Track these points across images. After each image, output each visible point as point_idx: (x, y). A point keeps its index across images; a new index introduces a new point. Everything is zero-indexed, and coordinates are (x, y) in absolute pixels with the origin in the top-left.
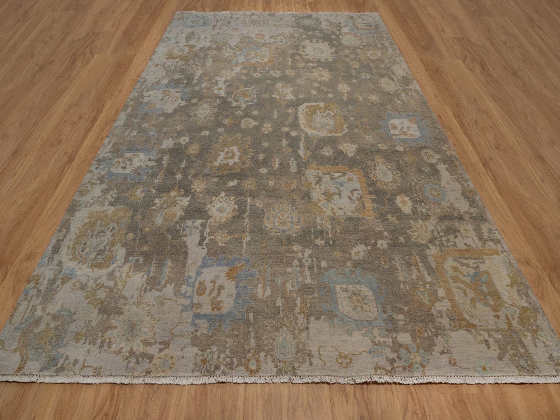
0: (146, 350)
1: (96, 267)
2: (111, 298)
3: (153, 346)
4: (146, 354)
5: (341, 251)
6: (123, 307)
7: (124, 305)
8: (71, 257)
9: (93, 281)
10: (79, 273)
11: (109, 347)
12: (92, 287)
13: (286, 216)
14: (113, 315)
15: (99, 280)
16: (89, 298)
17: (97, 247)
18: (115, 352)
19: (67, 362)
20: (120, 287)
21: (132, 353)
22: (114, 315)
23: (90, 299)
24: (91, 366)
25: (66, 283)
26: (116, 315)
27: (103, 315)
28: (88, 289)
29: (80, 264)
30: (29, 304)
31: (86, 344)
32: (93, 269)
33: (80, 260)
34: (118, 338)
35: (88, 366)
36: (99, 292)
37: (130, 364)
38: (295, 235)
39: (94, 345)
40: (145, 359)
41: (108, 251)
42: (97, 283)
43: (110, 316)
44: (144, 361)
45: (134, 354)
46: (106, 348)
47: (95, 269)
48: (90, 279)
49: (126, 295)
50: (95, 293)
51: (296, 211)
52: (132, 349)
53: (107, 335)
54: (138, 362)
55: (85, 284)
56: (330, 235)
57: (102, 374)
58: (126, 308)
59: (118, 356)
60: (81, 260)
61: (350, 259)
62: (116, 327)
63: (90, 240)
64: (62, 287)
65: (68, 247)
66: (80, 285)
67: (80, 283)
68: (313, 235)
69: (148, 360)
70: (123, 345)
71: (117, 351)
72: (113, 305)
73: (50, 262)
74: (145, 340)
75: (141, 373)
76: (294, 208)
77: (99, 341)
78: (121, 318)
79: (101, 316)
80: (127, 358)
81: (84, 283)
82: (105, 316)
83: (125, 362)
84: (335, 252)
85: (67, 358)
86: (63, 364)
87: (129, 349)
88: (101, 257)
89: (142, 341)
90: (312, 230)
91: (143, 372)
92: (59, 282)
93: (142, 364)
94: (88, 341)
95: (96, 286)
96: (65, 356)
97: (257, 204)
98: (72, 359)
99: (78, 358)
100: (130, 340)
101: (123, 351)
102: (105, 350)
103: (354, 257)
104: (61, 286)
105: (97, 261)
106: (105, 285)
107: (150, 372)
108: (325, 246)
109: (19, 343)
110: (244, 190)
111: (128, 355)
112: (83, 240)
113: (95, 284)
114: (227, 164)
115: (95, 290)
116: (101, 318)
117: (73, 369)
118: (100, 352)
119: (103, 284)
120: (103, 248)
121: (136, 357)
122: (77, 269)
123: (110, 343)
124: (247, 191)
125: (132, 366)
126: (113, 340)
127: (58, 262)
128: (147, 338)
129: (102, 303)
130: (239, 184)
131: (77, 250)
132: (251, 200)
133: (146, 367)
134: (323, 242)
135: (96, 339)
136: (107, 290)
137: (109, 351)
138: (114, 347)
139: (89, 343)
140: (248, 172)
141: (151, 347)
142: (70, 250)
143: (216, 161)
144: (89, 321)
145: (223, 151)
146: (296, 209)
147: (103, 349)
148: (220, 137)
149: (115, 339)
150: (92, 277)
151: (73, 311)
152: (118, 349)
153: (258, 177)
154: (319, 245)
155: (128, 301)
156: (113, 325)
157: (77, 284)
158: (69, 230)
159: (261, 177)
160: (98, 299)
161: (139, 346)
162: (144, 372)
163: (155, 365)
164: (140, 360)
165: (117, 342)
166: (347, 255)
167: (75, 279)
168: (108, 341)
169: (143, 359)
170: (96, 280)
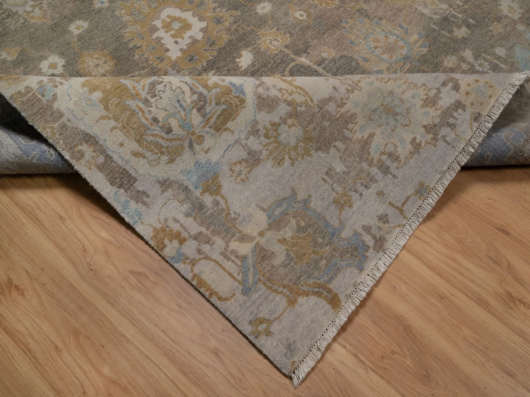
0: (442, 106)
1: (224, 122)
2: (311, 121)
3: (441, 95)
4: (448, 109)
5: (493, 22)
6: (343, 110)
7: (342, 107)
8: (165, 158)
9: (252, 138)
10: (214, 157)
11: (397, 159)
12: (264, 146)
13: (381, 37)
14: (345, 131)
15: (260, 127)
16: (283, 159)
17: (184, 104)
18: (411, 153)
19: (374, 231)
20: (299, 99)
21: (430, 129)
22: (348, 129)
23: (286, 158)
24: (408, 198)
25: (220, 186)
26: (350, 126)
27: (335, 146)
28: (265, 153)
29: (196, 147)
30: (211, 259)
31: (364, 193)
32: (227, 129)
33: (186, 144)
34: (392, 140)
35: (404, 203)
36: (283, 138)
37: (447, 139)
38: (425, 50)
39: (376, 181)
40: (455, 114)
41: (209, 91)
42: (262, 132)
43: (343, 135)
44: (457, 117)
45: (436, 126)
46: (396, 164)
47: (230, 125)
48: (244, 142)
49: (326, 95)
50: (280, 143)
51: (384, 21)
52: (424, 126)
53: (374, 155)
54: (453, 126)
55: (249, 154)
56: (460, 16)
57: (432, 186)
58: (349, 106)
59: (421, 151)
60: (187, 141)
61: (515, 22)
62: (372, 136)
63: (153, 109)
64: (223, 197)
65: (136, 155)
66: (244, 164)
67: (240, 162)
68: (443, 32)
69: (460, 111)
70: (409, 137)
71: (412, 150)
72: (326, 124)
73: (145, 199)
74: (425, 102)
75: (472, 128)
76: (375, 20)
77: (374, 171)
78: (361, 120)
79: (332, 151)
80: (435, 139)
81: (245, 155)
82: (340, 145)
83: (441, 144)
84: (491, 28)
85: (367, 229)
86: (374, 237)
87: (423, 130)
88: (211, 108)
89: (422, 106)
90: (433, 26)
91: (471, 124)
92: (208, 200)
93: (459, 122)
94: (361, 189)
95: (266, 136)
96: (360, 231)
97: (325, 55)
98: (374, 222)
99: (379, 213)
100: (408, 124)
101: (418, 141)
102: (397, 168)
103: (516, 16)
104: (218, 198)
105: (215, 117)
106: (277, 120)
107: (479, 114)
108: (473, 31)
109: (281, 293)
110: (277, 55)
111: (429, 136)
112: (143, 120)
113: (262, 138)
114: (195, 41)
115: (275, 141)
116: (337, 153)
117: (391, 225)
118: (394, 176)
119: (273, 124)
120: (195, 97)
121: (442, 126)
122: (202, 158)
123: (390, 155)
124: (281, 51)
125: (454, 136)
126: (390, 148)
127: (158, 185)
128: (425, 97)
129: (307, 139)
130: (257, 53)
131: (160, 141)
132: (306, 57)
133: (468, 117)
134: (464, 29)
135: (369, 174)
136: (290, 122)
137: (403, 162)
138: (403, 151)
139: (367, 187)
140: (243, 26)
141: (441, 98)
142: (148, 154)
143: (167, 50)
144: (327, 174)
145: (155, 29)
146: (380, 19)
147: (393, 169)
148: (117, 13)
149: (390, 145)
150: (243, 137)
151: (288, 193)
152: (409, 147)
153: (270, 22)
154: (466, 36)
155: (338, 98)
156: (365, 137)
157: (237, 168)
158: (91, 137)
159: (273, 18)
160: (297, 143)
161: (427, 114)
162: (473, 123)
163: (472, 104)
164: (451, 120)
165: (398, 144)
166: (505, 22)
167: (225, 169)
168: (384, 157)
169: (453, 116)
170: (254, 132)
